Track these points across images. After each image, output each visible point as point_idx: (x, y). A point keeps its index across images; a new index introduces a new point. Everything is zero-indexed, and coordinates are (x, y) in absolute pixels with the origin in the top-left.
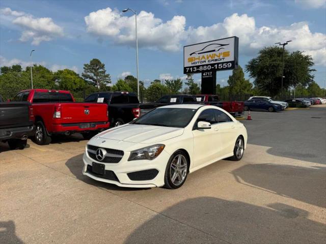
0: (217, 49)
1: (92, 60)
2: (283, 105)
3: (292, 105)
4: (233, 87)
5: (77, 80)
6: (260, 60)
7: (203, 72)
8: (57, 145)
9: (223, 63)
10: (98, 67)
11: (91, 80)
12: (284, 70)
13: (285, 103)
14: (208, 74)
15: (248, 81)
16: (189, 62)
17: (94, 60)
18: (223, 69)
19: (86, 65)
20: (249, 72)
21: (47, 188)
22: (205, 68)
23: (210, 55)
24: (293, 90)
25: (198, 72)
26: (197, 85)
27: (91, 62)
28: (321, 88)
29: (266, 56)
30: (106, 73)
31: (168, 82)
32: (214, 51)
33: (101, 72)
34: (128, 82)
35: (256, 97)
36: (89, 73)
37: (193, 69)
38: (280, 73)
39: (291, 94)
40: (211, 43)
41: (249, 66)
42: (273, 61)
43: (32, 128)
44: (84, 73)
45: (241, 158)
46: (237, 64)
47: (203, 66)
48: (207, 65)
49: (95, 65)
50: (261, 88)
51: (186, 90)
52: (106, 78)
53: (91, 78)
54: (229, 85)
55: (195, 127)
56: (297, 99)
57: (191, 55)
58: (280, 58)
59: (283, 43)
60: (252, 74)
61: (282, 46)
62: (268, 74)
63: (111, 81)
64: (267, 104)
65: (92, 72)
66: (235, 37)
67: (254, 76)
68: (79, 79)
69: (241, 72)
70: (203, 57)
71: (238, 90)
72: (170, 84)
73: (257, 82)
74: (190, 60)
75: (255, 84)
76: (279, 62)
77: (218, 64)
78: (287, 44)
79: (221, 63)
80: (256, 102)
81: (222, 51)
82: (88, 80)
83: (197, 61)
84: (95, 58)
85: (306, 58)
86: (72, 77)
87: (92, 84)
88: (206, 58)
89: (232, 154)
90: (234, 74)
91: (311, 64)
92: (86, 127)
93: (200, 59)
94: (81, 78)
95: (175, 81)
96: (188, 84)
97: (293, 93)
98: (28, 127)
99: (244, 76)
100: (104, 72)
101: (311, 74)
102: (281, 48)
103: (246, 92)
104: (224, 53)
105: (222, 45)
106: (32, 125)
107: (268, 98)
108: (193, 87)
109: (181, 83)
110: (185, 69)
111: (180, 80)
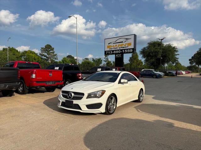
0: (124, 41)
1: (46, 45)
2: (162, 74)
3: (166, 74)
4: (132, 64)
5: (36, 57)
6: (148, 48)
7: (116, 54)
8: (31, 95)
9: (127, 49)
10: (50, 49)
11: (45, 58)
12: (162, 55)
13: (163, 73)
14: (119, 55)
15: (141, 60)
16: (107, 48)
17: (47, 45)
18: (127, 53)
19: (42, 48)
20: (142, 55)
21: (34, 116)
22: (117, 52)
23: (120, 45)
24: (166, 66)
25: (113, 54)
26: (110, 62)
27: (45, 46)
28: (182, 65)
29: (151, 46)
30: (55, 53)
31: (93, 60)
32: (122, 42)
33: (51, 53)
34: (69, 59)
35: (146, 69)
36: (44, 53)
37: (110, 52)
38: (159, 56)
39: (166, 69)
40: (121, 37)
41: (142, 52)
42: (155, 49)
43: (19, 83)
44: (41, 53)
45: (142, 101)
46: (135, 50)
47: (116, 50)
48: (118, 50)
49: (48, 48)
50: (148, 64)
51: (104, 65)
52: (55, 56)
53: (45, 56)
54: (129, 63)
55: (120, 82)
56: (169, 71)
57: (109, 44)
58: (159, 48)
59: (161, 39)
60: (143, 56)
61: (160, 41)
62: (153, 56)
63: (58, 58)
64: (152, 73)
65: (46, 52)
66: (134, 34)
67: (144, 58)
68: (37, 57)
69: (137, 55)
70: (116, 45)
71: (135, 65)
72: (95, 61)
73: (146, 61)
74: (108, 47)
75: (145, 62)
76: (159, 50)
77: (125, 50)
78: (163, 39)
79: (126, 49)
80: (146, 72)
81: (127, 42)
82: (43, 57)
83: (112, 47)
84: (48, 44)
85: (174, 48)
86: (33, 55)
87: (45, 60)
88: (118, 46)
89: (137, 99)
90: (133, 56)
91: (177, 51)
92: (50, 84)
93: (114, 46)
94: (39, 56)
95: (98, 59)
96: (105, 61)
97: (167, 68)
98: (17, 83)
99: (138, 57)
100: (53, 53)
101: (177, 57)
102: (160, 42)
103: (140, 67)
104: (128, 44)
105: (127, 39)
106: (19, 82)
107: (153, 70)
108: (109, 63)
109: (102, 60)
110: (105, 52)
111: (101, 58)
